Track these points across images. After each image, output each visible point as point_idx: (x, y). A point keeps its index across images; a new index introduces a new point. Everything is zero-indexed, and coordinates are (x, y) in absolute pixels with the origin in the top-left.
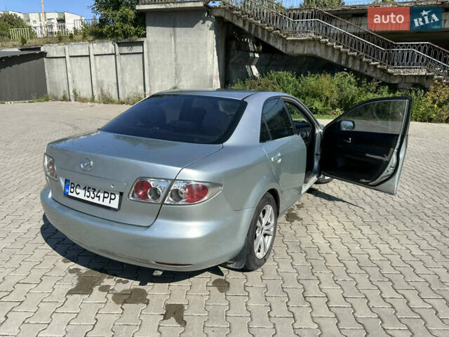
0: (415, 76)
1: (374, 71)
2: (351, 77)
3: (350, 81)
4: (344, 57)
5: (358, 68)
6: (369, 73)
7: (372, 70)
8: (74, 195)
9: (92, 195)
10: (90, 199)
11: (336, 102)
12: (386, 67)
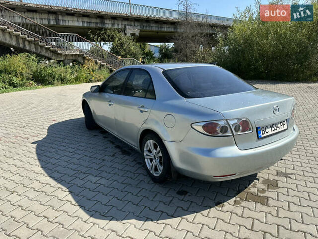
0: (72, 55)
1: (46, 52)
2: (33, 57)
3: (33, 60)
4: (21, 41)
5: (34, 50)
6: (43, 53)
7: (45, 51)
8: (266, 135)
9: (276, 128)
10: (275, 132)
11: (30, 76)
12: (56, 49)
